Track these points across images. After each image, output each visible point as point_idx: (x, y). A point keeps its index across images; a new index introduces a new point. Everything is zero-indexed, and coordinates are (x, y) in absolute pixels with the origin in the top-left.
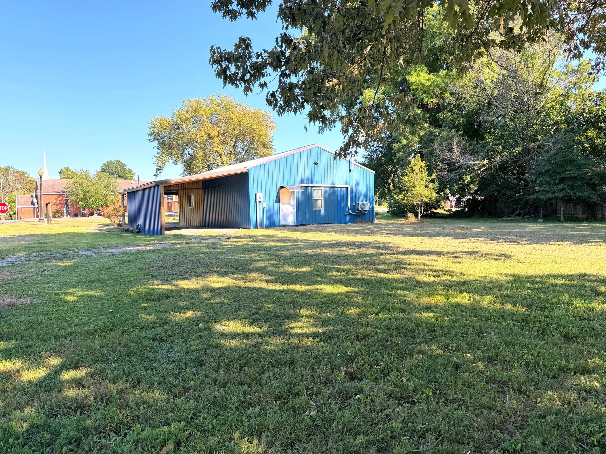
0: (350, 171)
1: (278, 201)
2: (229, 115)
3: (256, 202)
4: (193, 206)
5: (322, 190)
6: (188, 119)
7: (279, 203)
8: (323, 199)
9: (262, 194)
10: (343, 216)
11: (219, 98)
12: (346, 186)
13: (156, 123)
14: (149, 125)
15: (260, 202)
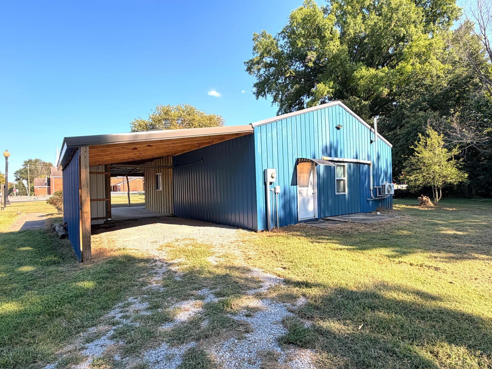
0: (371, 142)
1: (295, 182)
2: (191, 117)
3: (265, 184)
4: (161, 189)
5: (344, 166)
6: (160, 121)
7: (296, 185)
8: (346, 179)
9: (274, 171)
10: (365, 201)
11: (183, 107)
12: (369, 162)
13: (136, 123)
14: (130, 125)
15: (271, 183)
